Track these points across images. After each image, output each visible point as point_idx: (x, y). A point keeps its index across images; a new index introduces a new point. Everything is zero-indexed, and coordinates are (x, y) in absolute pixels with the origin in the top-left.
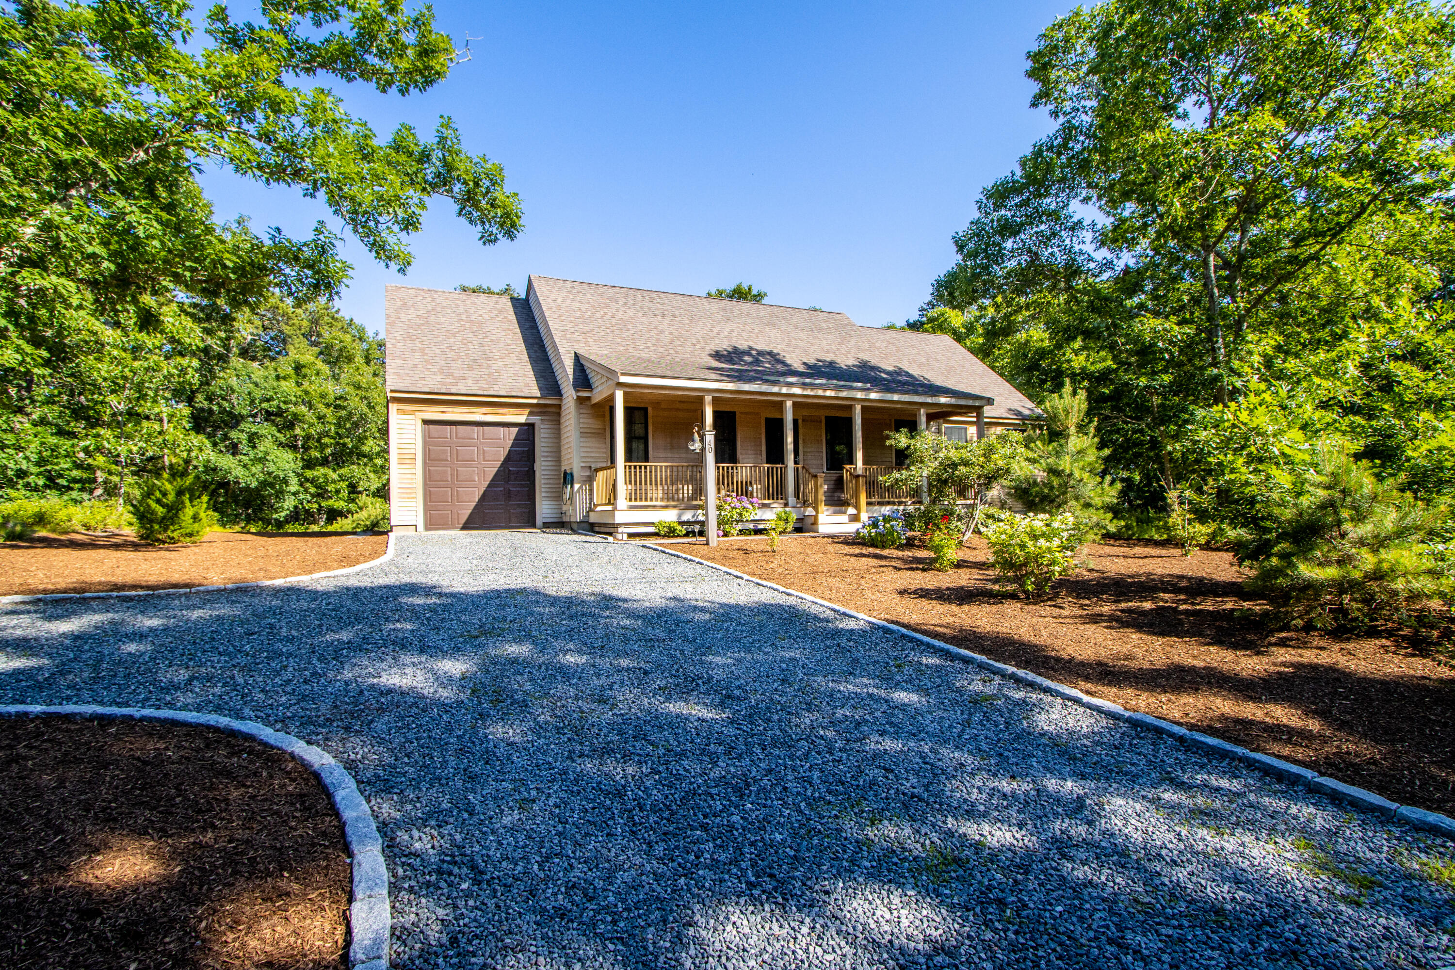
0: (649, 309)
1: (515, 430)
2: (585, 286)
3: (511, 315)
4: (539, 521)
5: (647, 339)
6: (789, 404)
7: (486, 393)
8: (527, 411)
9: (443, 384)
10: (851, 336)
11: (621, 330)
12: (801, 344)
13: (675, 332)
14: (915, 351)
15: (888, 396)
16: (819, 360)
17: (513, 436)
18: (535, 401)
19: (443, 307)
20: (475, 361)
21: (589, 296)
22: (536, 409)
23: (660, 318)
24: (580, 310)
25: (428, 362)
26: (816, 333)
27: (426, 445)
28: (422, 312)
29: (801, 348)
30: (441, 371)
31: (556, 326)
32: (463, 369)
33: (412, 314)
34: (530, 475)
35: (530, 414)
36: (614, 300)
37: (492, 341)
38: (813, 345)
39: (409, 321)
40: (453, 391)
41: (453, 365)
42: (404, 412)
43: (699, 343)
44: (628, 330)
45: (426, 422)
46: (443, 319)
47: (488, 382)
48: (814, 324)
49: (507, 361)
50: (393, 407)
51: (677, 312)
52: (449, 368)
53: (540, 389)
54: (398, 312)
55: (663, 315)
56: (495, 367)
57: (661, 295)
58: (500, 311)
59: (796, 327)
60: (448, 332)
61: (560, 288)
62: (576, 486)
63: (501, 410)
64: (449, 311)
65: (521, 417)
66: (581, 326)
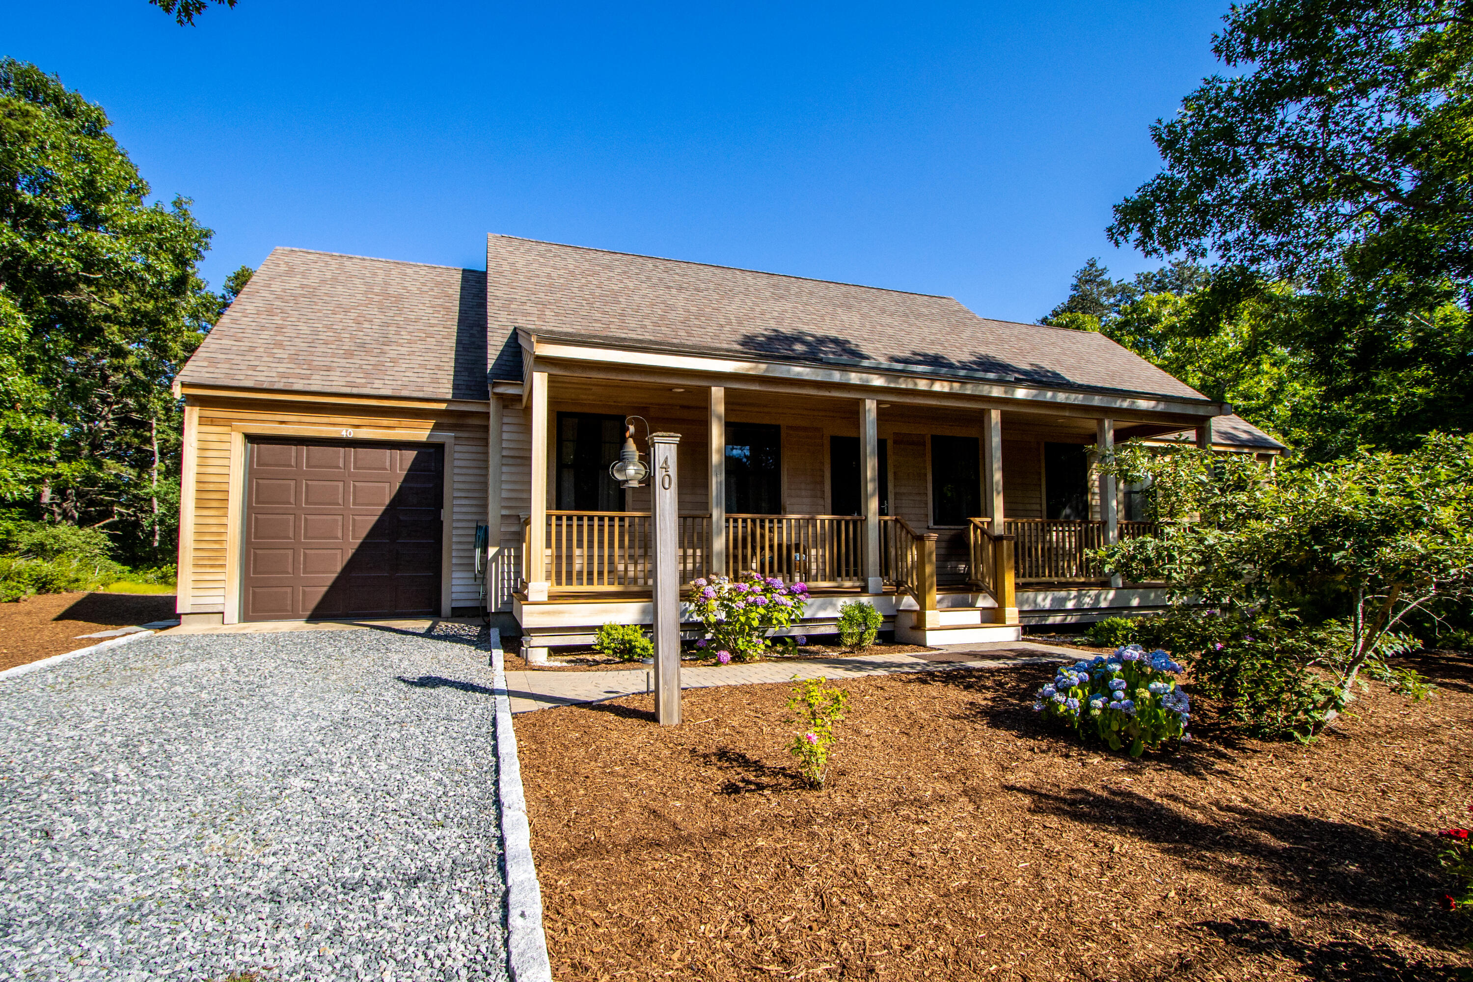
0: (660, 279)
1: (411, 455)
2: (569, 250)
3: (455, 290)
4: (446, 605)
5: (647, 316)
7: (355, 391)
8: (430, 424)
9: (282, 375)
10: (965, 325)
11: (606, 303)
12: (890, 331)
13: (694, 309)
16: (915, 354)
17: (408, 464)
18: (443, 406)
19: (351, 276)
20: (363, 345)
21: (570, 261)
22: (447, 420)
23: (674, 291)
24: (549, 276)
25: (279, 345)
26: (912, 320)
27: (252, 474)
28: (312, 281)
29: (890, 337)
30: (294, 358)
31: (498, 293)
32: (334, 355)
33: (295, 282)
34: (436, 529)
35: (436, 427)
36: (610, 268)
37: (407, 319)
38: (909, 333)
39: (284, 290)
40: (296, 387)
41: (322, 349)
42: (212, 422)
43: (730, 323)
44: (619, 302)
45: (251, 438)
46: (340, 289)
47: (367, 374)
48: (908, 308)
49: (419, 346)
50: (192, 415)
51: (703, 286)
52: (312, 354)
53: (455, 387)
54: (272, 279)
55: (680, 289)
56: (392, 354)
57: (684, 265)
58: (438, 284)
59: (883, 311)
60: (339, 306)
61: (529, 251)
62: (492, 551)
63: (385, 421)
64: (357, 281)
65: (421, 432)
66: (542, 295)
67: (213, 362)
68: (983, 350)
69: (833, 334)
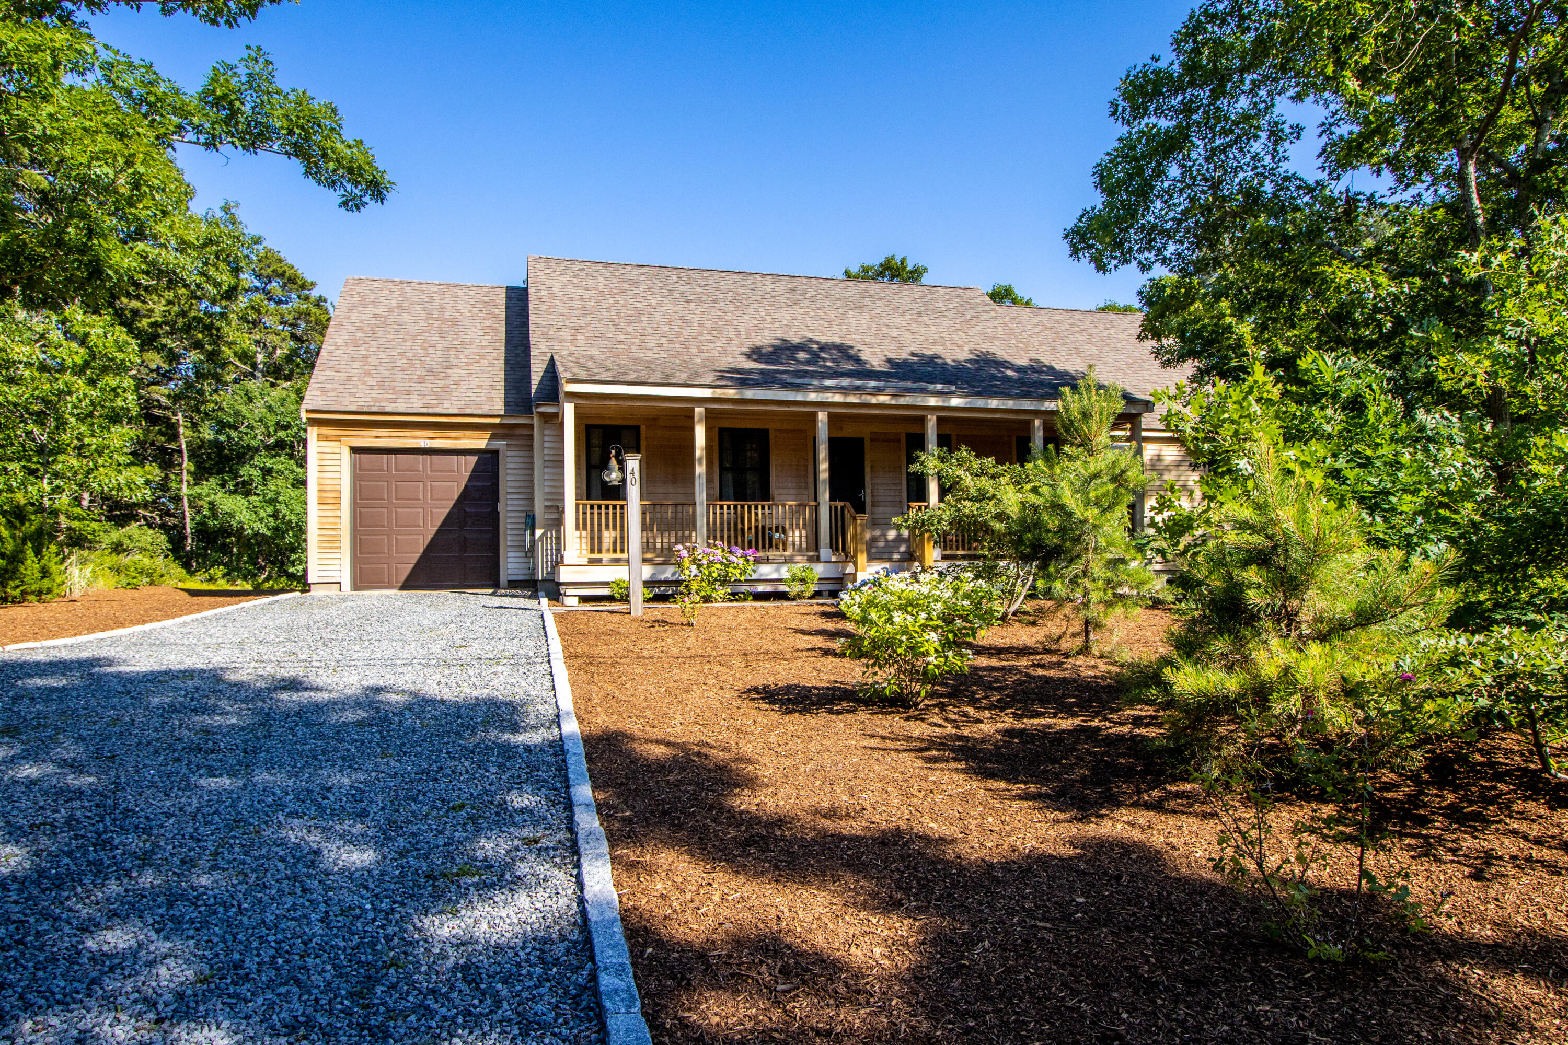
0: (682, 293)
1: (473, 459)
2: (600, 267)
3: (501, 311)
4: (503, 579)
5: (664, 335)
6: (822, 416)
7: (431, 411)
8: (488, 434)
9: (376, 400)
10: (979, 319)
11: (630, 323)
12: (895, 333)
13: (708, 323)
14: (1086, 337)
15: (980, 403)
16: (913, 354)
17: (471, 467)
18: (497, 420)
19: (413, 303)
20: (431, 370)
21: (601, 280)
22: (501, 431)
23: (693, 305)
24: (581, 299)
25: (368, 373)
26: (924, 318)
27: (356, 478)
28: (383, 310)
29: (893, 339)
30: (381, 384)
31: (539, 321)
32: (410, 381)
33: (369, 311)
34: (493, 518)
35: (493, 437)
36: (636, 284)
37: (463, 343)
38: (913, 334)
39: (362, 321)
40: (388, 410)
41: (400, 375)
42: (326, 438)
43: (739, 336)
44: (641, 322)
45: (355, 450)
46: (406, 316)
47: (438, 397)
48: (925, 304)
49: (475, 368)
50: (313, 434)
51: (721, 296)
52: (393, 380)
53: (507, 404)
54: (350, 311)
55: (699, 301)
56: (455, 377)
57: (706, 274)
58: (486, 304)
59: (896, 310)
60: (408, 334)
61: (564, 272)
62: (539, 533)
63: (453, 433)
64: (419, 307)
65: (480, 442)
66: (574, 320)
67: (324, 391)
68: (984, 348)
69: (837, 340)
